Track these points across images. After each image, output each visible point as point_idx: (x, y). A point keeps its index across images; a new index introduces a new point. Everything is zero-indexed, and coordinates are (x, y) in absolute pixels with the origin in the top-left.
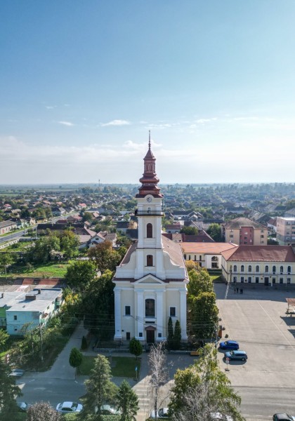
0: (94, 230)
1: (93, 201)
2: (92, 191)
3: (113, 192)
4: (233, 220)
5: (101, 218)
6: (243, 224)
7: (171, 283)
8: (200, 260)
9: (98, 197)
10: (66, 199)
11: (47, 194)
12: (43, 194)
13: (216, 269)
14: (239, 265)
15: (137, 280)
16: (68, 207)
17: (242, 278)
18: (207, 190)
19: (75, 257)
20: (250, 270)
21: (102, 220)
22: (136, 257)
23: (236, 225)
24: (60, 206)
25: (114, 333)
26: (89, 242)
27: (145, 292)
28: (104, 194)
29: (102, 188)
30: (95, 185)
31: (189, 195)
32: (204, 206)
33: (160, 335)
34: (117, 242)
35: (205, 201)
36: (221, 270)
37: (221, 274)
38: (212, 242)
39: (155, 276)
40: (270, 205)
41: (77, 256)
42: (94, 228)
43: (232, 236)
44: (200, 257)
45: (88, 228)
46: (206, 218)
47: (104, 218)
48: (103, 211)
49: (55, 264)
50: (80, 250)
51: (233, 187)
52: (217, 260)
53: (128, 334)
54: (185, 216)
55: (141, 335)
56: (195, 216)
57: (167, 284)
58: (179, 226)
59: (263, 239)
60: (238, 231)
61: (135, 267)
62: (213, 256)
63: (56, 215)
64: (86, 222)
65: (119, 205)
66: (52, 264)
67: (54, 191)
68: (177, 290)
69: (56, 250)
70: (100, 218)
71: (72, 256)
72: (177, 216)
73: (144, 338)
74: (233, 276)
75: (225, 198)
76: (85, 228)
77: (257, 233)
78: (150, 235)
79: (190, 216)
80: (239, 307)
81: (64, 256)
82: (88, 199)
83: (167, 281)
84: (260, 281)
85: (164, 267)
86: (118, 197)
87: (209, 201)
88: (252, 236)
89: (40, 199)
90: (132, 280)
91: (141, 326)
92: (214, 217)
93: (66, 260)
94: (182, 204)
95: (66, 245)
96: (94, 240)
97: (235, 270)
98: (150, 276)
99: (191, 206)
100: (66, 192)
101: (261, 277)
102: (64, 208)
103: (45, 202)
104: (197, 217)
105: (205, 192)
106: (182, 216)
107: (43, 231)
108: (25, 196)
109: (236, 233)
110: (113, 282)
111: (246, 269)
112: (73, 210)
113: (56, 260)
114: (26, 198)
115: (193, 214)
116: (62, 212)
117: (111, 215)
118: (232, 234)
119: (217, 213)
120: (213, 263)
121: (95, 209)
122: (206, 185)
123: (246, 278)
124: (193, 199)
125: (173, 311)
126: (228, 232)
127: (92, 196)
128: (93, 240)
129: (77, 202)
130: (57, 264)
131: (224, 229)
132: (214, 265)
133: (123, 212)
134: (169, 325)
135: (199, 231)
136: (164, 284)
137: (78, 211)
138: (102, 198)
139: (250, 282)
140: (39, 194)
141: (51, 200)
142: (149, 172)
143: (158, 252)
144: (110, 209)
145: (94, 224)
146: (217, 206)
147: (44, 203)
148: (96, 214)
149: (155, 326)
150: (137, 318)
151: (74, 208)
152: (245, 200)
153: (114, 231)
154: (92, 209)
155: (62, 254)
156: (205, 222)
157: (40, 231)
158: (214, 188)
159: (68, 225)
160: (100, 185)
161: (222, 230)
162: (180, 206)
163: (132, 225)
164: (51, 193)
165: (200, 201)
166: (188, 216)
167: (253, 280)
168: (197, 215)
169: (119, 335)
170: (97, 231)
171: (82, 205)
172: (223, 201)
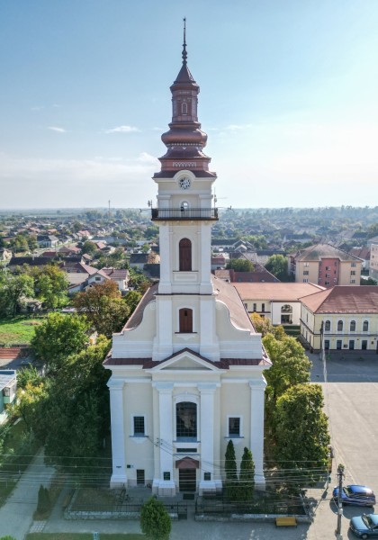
0: (95, 266)
1: (100, 229)
2: (99, 216)
3: (128, 217)
4: (306, 249)
5: (109, 249)
6: (323, 254)
7: (232, 367)
8: (263, 311)
9: (107, 224)
10: (62, 226)
11: (37, 220)
12: (33, 219)
13: (288, 324)
14: (334, 320)
15: (157, 363)
16: (62, 235)
17: (339, 342)
18: (254, 215)
19: (60, 307)
20: (353, 328)
21: (110, 252)
22: (155, 314)
23: (313, 255)
24: (52, 234)
25: (110, 472)
26: (85, 284)
27: (175, 388)
28: (115, 220)
29: (114, 213)
30: (105, 209)
31: (230, 220)
32: (252, 233)
33: (207, 477)
34: (130, 284)
35: (253, 228)
36: (299, 327)
37: (299, 333)
38: (277, 282)
39: (197, 354)
40: (344, 232)
41: (65, 306)
42: (95, 263)
43: (306, 273)
44: (263, 306)
45: (87, 263)
46: (260, 249)
47: (113, 250)
48: (112, 240)
49: (26, 318)
50: (69, 295)
51: (288, 211)
52: (290, 310)
53: (140, 473)
54: (228, 246)
55: (167, 476)
56: (242, 246)
57: (223, 371)
58: (223, 259)
59: (353, 277)
60: (317, 265)
61: (154, 335)
62: (283, 304)
63: (45, 246)
64: (86, 255)
65: (136, 232)
66: (21, 319)
67: (48, 216)
68: (245, 381)
69: (28, 296)
70: (107, 249)
71: (56, 306)
72: (217, 247)
73: (173, 483)
74: (324, 339)
75: (278, 224)
76: (83, 263)
77: (345, 268)
78: (185, 264)
79: (236, 246)
80: (346, 399)
81: (43, 305)
82: (93, 226)
83: (224, 364)
84: (369, 347)
85: (217, 334)
86: (135, 223)
87: (259, 227)
88: (337, 272)
89: (28, 226)
90: (148, 363)
91: (167, 460)
92: (270, 247)
93: (45, 312)
94: (223, 231)
95: (46, 289)
96: (93, 280)
97: (328, 328)
98: (186, 354)
99: (235, 234)
100: (64, 218)
101: (372, 339)
102: (57, 236)
103: (33, 229)
104: (245, 248)
105: (251, 217)
106: (224, 246)
107: (19, 267)
108: (6, 222)
109: (313, 267)
110: (106, 367)
111: (346, 328)
112: (70, 239)
113: (30, 312)
114: (8, 225)
115: (241, 243)
116: (53, 242)
117: (123, 246)
118: (306, 269)
119: (272, 242)
120: (282, 316)
121: (101, 238)
122: (250, 209)
123: (346, 341)
124: (236, 226)
125: (235, 426)
126: (300, 267)
127: (99, 223)
128: (90, 281)
129: (77, 228)
130: (30, 318)
131: (293, 262)
132: (285, 319)
133: (141, 242)
134: (227, 455)
135: (255, 266)
136: (216, 371)
137: (76, 240)
138: (112, 225)
139: (352, 348)
140: (27, 220)
141: (41, 227)
142: (184, 119)
143: (204, 302)
144: (123, 238)
145: (97, 257)
146: (271, 233)
147: (31, 231)
148: (102, 244)
149: (196, 458)
150: (159, 443)
151: (72, 236)
152: (306, 226)
153: (125, 267)
154: (96, 238)
155: (39, 302)
156: (260, 254)
157: (13, 267)
158: (263, 213)
159: (57, 259)
160: (111, 210)
161: (289, 264)
162: (220, 234)
163: (154, 258)
164: (44, 219)
165: (246, 228)
166: (233, 246)
167: (358, 346)
168: (246, 245)
169: (121, 477)
170: (99, 267)
171: (83, 232)
172: (278, 228)
